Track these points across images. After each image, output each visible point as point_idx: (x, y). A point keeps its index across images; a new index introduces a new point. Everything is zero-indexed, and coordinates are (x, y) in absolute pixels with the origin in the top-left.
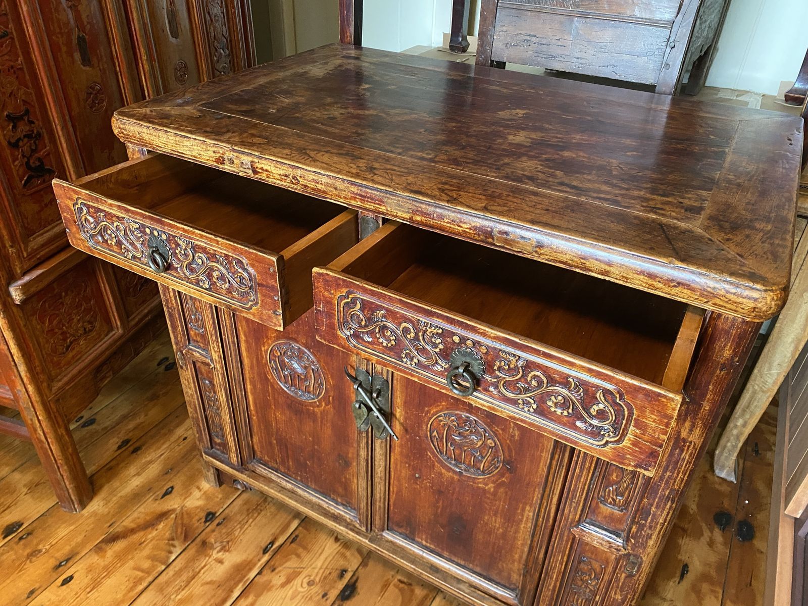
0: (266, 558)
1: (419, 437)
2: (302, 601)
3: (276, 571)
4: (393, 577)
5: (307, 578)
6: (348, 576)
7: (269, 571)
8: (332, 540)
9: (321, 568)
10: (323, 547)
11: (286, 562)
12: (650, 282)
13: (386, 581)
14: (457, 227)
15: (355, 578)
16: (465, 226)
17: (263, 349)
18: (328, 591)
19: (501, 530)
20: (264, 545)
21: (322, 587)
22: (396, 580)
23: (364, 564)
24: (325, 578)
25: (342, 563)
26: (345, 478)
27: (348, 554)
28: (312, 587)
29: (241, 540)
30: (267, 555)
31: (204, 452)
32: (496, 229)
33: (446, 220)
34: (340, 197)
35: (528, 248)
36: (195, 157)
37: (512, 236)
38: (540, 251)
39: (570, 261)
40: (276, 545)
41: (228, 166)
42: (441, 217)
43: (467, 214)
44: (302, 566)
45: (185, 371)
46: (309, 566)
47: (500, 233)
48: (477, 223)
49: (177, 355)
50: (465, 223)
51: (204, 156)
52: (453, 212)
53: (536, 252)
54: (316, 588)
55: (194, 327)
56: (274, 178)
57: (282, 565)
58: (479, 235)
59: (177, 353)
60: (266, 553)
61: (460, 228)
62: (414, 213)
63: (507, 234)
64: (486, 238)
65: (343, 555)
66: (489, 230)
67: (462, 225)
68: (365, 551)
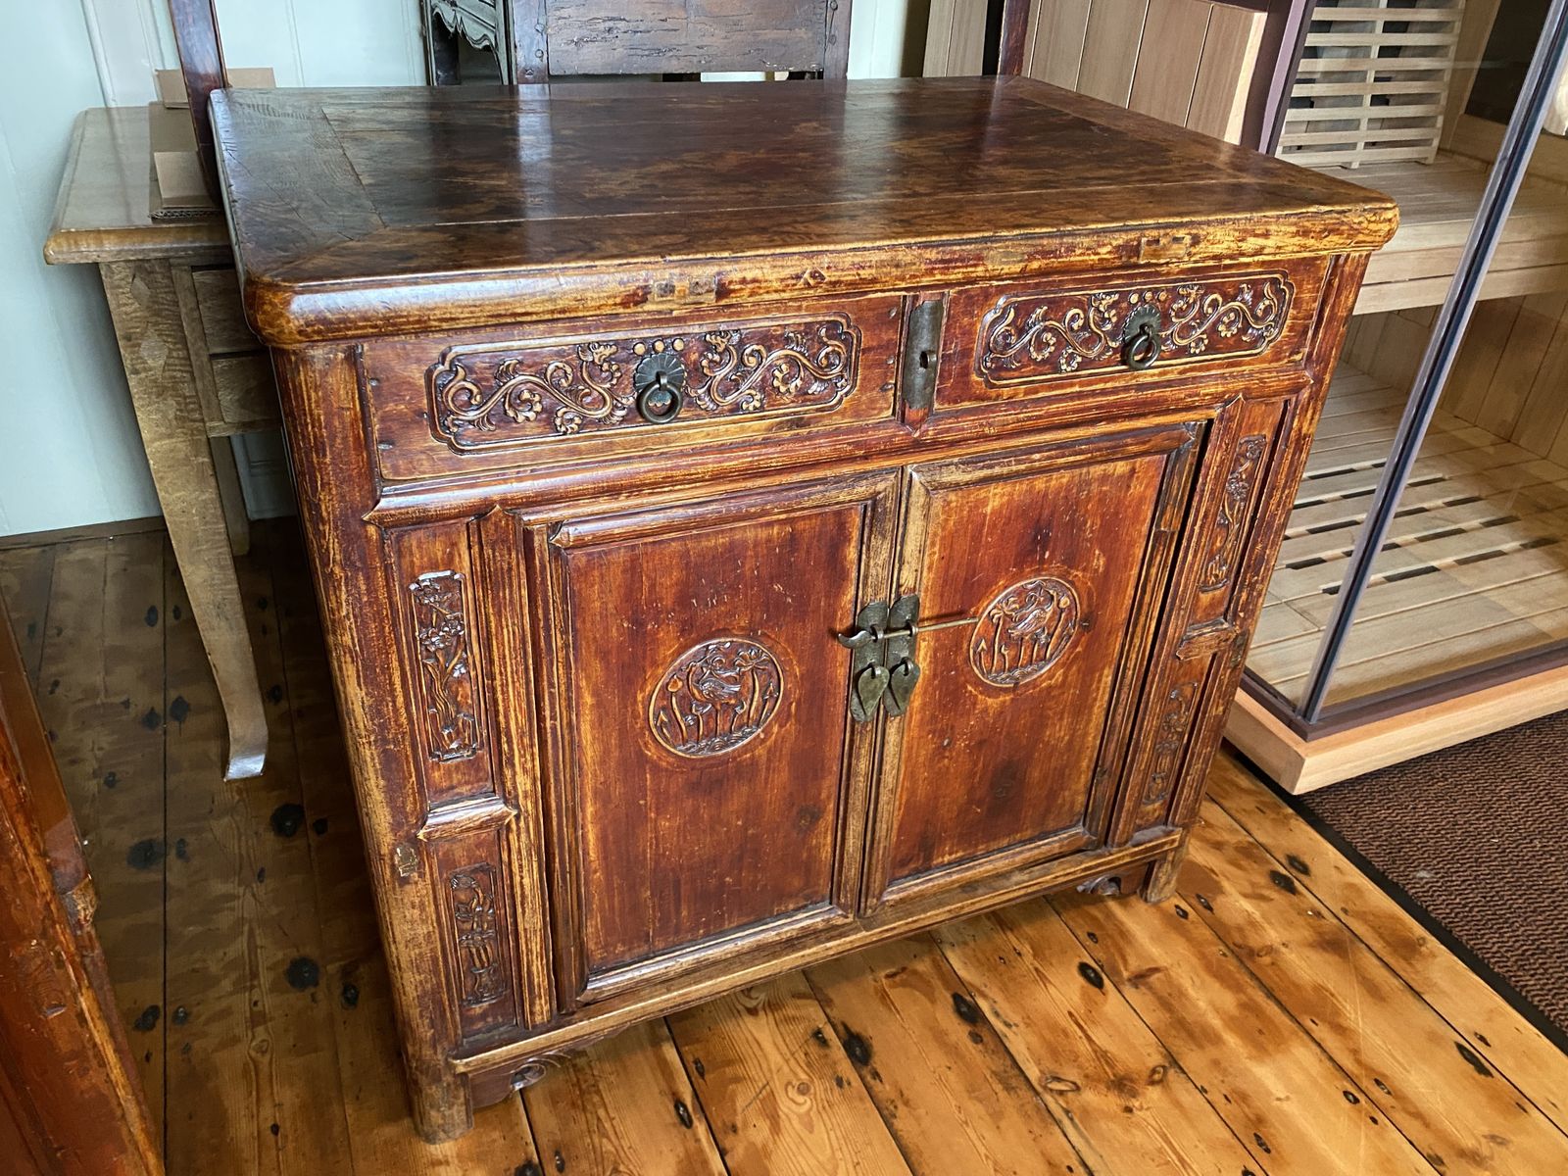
0: (701, 1128)
1: (956, 669)
2: (824, 1115)
3: (739, 1125)
4: (875, 981)
5: (790, 1087)
6: (829, 1033)
7: (731, 1136)
8: (749, 1020)
9: (787, 1061)
10: (750, 1038)
11: (733, 1102)
12: (1304, 241)
13: (877, 993)
14: (1092, 257)
15: (841, 1028)
16: (1104, 250)
17: (640, 697)
18: (835, 1073)
19: (1067, 738)
20: (670, 1117)
21: (821, 1078)
22: (884, 981)
23: (825, 1003)
24: (809, 1065)
25: (800, 1029)
26: (810, 850)
27: (791, 1012)
28: (812, 1091)
29: (630, 1148)
30: (696, 1123)
31: (456, 1058)
32: (1144, 240)
33: (1078, 252)
34: (903, 279)
35: (1182, 252)
36: (563, 311)
37: (1163, 241)
38: (1193, 250)
39: (1225, 252)
40: (688, 1100)
41: (654, 303)
42: (1071, 249)
43: (1105, 231)
44: (761, 1085)
45: (416, 883)
46: (768, 1075)
47: (1149, 243)
48: (1120, 239)
49: (392, 859)
50: (1104, 245)
51: (592, 299)
52: (1087, 235)
53: (1189, 254)
54: (818, 1087)
55: (446, 756)
56: (768, 292)
57: (735, 1111)
58: (1120, 258)
59: (393, 853)
60: (691, 1121)
61: (1096, 257)
62: (1031, 257)
63: (1158, 241)
64: (1130, 257)
65: (788, 1020)
66: (1135, 243)
67: (1100, 250)
68: (803, 987)
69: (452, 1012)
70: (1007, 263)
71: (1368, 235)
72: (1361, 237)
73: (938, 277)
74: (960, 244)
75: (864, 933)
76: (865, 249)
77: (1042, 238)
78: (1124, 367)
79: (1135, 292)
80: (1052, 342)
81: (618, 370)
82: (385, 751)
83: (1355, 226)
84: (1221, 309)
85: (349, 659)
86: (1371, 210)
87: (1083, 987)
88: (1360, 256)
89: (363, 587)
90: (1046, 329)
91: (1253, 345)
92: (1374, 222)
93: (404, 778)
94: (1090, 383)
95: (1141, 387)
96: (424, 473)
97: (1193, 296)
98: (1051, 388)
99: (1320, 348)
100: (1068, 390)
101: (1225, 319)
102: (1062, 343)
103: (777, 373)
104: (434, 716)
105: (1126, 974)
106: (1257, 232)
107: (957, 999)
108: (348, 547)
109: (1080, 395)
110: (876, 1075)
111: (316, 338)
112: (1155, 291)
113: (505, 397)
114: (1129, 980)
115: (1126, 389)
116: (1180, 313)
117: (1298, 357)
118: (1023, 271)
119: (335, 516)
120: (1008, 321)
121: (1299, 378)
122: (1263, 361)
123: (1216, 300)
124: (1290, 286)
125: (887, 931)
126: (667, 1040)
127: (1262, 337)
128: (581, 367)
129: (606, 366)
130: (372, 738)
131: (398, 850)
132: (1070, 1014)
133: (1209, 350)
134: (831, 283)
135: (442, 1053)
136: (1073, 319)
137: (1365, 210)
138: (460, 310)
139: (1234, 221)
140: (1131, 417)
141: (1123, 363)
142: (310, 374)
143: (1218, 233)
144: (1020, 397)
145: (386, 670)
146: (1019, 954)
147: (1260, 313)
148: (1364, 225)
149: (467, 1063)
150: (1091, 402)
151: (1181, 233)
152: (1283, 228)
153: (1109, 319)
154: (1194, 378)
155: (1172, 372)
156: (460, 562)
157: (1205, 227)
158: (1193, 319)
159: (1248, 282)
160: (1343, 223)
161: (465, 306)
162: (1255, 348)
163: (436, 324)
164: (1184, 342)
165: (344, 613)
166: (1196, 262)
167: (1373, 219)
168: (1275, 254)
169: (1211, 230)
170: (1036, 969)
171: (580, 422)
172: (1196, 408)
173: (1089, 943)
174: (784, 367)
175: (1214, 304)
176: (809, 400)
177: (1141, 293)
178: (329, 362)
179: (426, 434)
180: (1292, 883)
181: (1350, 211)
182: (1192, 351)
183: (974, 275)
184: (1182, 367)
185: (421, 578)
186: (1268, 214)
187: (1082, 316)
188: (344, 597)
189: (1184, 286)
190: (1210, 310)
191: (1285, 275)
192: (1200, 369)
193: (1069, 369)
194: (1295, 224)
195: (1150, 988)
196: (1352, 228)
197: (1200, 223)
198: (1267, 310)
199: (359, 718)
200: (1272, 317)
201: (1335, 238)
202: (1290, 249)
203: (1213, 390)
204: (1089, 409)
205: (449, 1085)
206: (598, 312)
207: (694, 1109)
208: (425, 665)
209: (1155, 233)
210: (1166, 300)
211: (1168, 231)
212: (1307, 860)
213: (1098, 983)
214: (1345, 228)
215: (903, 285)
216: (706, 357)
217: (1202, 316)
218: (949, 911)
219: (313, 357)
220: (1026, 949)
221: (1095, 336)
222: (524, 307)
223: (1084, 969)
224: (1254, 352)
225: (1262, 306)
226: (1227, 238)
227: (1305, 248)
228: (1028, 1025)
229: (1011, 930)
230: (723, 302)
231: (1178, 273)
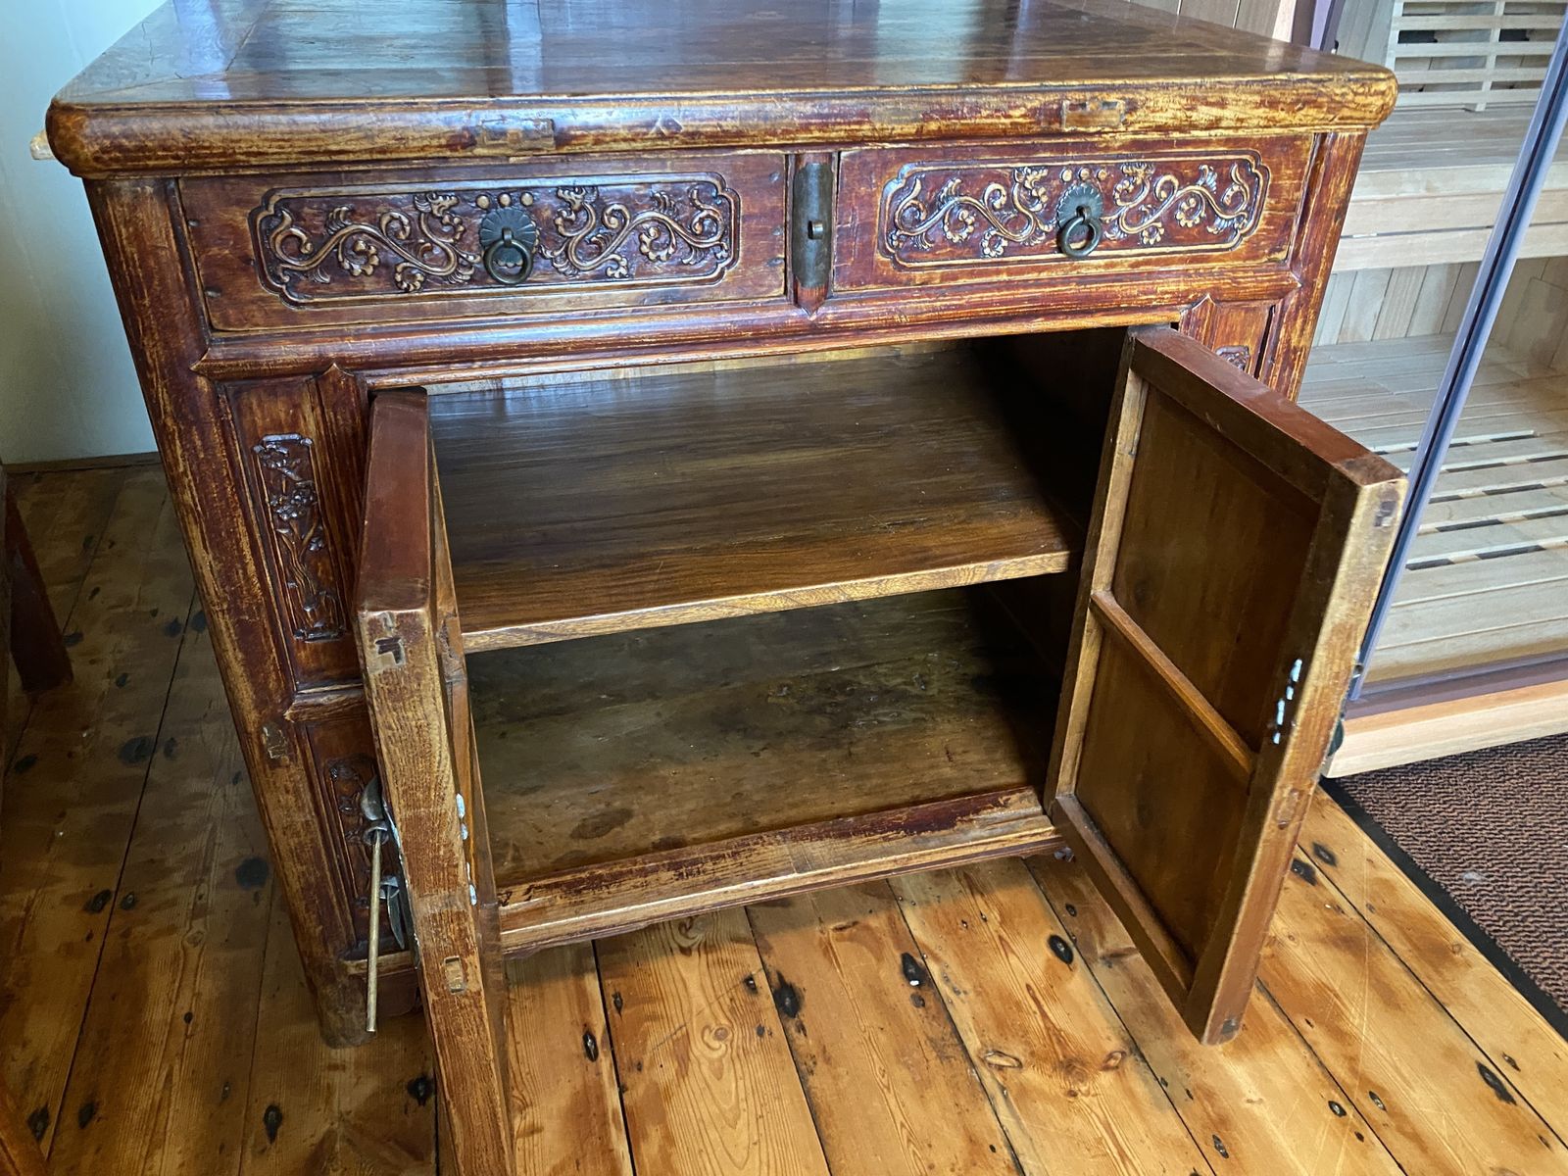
0: (605, 1062)
2: (738, 1066)
3: (646, 1064)
4: (822, 932)
5: (707, 1032)
6: (761, 980)
7: (635, 1074)
8: (680, 959)
9: (710, 1005)
10: (677, 977)
11: (645, 1040)
12: (1271, 114)
13: (821, 945)
14: (1003, 120)
15: (775, 978)
16: (1016, 113)
18: (758, 1021)
20: (576, 1046)
21: (742, 1025)
22: (831, 933)
23: (763, 949)
24: (732, 1010)
25: (733, 974)
27: (725, 955)
28: (730, 1036)
29: (527, 1074)
30: (601, 1056)
31: (347, 959)
32: (1066, 103)
33: (985, 113)
34: (774, 134)
35: (1115, 120)
36: (382, 151)
37: (1090, 107)
38: (1131, 119)
39: (1170, 122)
40: (599, 1033)
41: (484, 146)
42: (975, 109)
43: (1017, 91)
44: (677, 1026)
45: (288, 767)
46: (687, 1016)
47: (1072, 107)
48: (1036, 102)
49: (259, 738)
50: (1017, 107)
51: (414, 139)
52: (995, 95)
53: (1125, 123)
54: (737, 1034)
55: (311, 636)
56: (615, 141)
57: (644, 1049)
58: (1038, 123)
59: (260, 732)
60: (596, 1054)
61: (1008, 121)
62: (927, 118)
63: (1083, 106)
64: (1050, 123)
65: (721, 963)
66: (1055, 107)
67: (1011, 113)
68: (744, 931)
69: (342, 912)
70: (899, 122)
71: (1355, 109)
72: (1346, 112)
73: (817, 134)
74: (839, 98)
75: (796, 875)
76: (727, 97)
77: (939, 95)
78: (1060, 255)
79: (1068, 167)
80: (969, 221)
81: (461, 223)
82: (240, 622)
83: (1337, 98)
84: (1178, 194)
85: (192, 519)
86: (1356, 81)
87: (1049, 960)
88: (1350, 136)
89: (199, 443)
90: (961, 205)
91: (1223, 236)
92: (1362, 94)
93: (264, 654)
94: (1021, 272)
95: (1083, 280)
96: (258, 325)
97: (1141, 175)
98: (972, 274)
99: (1308, 245)
100: (995, 279)
101: (1184, 205)
102: (982, 223)
103: (644, 237)
104: (293, 591)
105: (1100, 951)
106: (1210, 100)
107: (907, 959)
108: (178, 398)
109: (1008, 285)
110: (801, 1028)
111: (115, 166)
112: (1092, 168)
113: (337, 247)
114: (1103, 958)
115: (1066, 281)
116: (1127, 196)
117: (1281, 256)
118: (919, 132)
119: (160, 364)
120: (914, 194)
121: (1282, 280)
122: (1237, 257)
123: (1170, 183)
124: (1265, 171)
125: (822, 874)
126: (592, 971)
127: (1233, 229)
128: (419, 219)
129: (447, 219)
130: (225, 606)
131: (266, 730)
132: (1028, 987)
133: (1167, 240)
134: (687, 134)
135: (334, 953)
136: (994, 195)
137: (1350, 80)
138: (268, 144)
139: (1180, 87)
140: (1074, 314)
141: (1060, 251)
142: (118, 208)
143: (1160, 99)
144: (937, 283)
145: (233, 534)
146: (985, 920)
147: (1227, 200)
148: (1350, 97)
149: (357, 965)
150: (1021, 293)
151: (1112, 98)
152: (1243, 97)
153: (1038, 198)
154: (1149, 273)
155: (1121, 264)
156: (306, 426)
157: (1143, 92)
158: (1144, 202)
159: (1210, 163)
160: (1321, 94)
161: (273, 140)
162: (1224, 242)
163: (243, 158)
164: (1134, 230)
165: (181, 469)
166: (1135, 133)
167: (1361, 90)
168: (1237, 128)
169: (1151, 95)
170: (1000, 938)
171: (422, 279)
172: (1155, 308)
173: (1066, 915)
174: (652, 231)
175: (1169, 187)
176: (685, 271)
177: (1076, 170)
178: (136, 195)
179: (255, 283)
180: (1314, 873)
181: (1331, 80)
182: (1145, 241)
183: (860, 134)
184: (1134, 259)
185: (264, 439)
186: (1223, 79)
187: (1004, 192)
188: (179, 452)
189: (1129, 164)
190: (1164, 194)
191: (1256, 157)
192: (1157, 263)
193: (993, 254)
194: (1259, 93)
195: (1125, 969)
196: (1333, 101)
197: (1137, 87)
198: (1237, 198)
199: (209, 584)
200: (1243, 207)
201: (1313, 112)
202: (1255, 122)
203: (1173, 288)
204: (1021, 301)
205: (344, 987)
206: (422, 154)
207: (602, 1042)
208: (279, 535)
209: (1079, 96)
210: (1106, 181)
211: (1097, 94)
212: (1336, 851)
213: (1067, 958)
214: (1325, 99)
215: (776, 141)
216: (560, 214)
217: (1156, 202)
218: (895, 861)
219: (119, 189)
220: (994, 916)
221: (1022, 217)
222: (338, 144)
223: (1054, 941)
224: (1224, 246)
225: (1229, 193)
226: (1171, 105)
227: (1272, 122)
228: (979, 994)
229: (982, 895)
230: (565, 150)
231: (1120, 148)
